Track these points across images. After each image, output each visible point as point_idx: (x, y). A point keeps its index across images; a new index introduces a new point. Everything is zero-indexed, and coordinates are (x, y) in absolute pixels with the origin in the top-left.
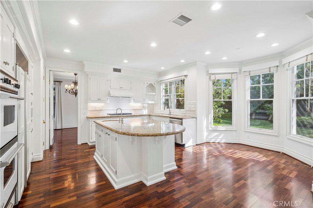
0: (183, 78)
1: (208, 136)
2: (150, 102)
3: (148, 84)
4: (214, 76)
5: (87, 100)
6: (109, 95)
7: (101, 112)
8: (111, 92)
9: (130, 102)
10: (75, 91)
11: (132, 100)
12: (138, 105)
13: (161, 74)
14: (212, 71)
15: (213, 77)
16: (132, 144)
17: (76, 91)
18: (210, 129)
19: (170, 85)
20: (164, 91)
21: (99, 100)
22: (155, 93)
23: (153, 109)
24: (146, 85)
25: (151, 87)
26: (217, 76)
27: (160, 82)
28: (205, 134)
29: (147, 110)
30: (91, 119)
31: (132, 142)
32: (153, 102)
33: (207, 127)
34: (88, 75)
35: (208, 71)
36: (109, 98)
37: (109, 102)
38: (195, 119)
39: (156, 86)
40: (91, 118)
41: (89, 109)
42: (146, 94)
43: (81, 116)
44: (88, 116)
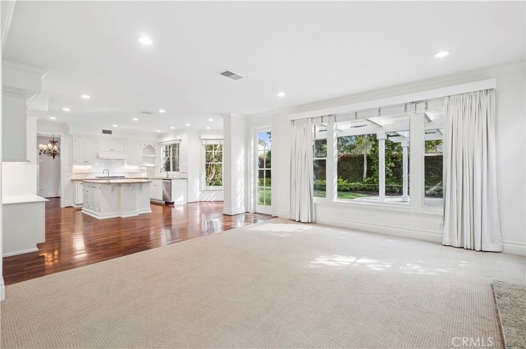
0: (178, 142)
1: (200, 195)
2: (149, 165)
3: (146, 146)
4: (205, 141)
5: (72, 162)
6: (98, 157)
7: (89, 175)
8: (99, 154)
9: (123, 165)
10: (52, 152)
11: (126, 163)
12: (134, 168)
13: (161, 136)
14: (203, 137)
15: (204, 143)
16: (112, 192)
17: (54, 151)
18: (203, 189)
19: (170, 148)
20: (164, 153)
21: (86, 163)
22: (155, 155)
23: (154, 172)
24: (143, 147)
25: (150, 148)
26: (208, 141)
27: (160, 144)
28: (198, 194)
29: (146, 174)
30: (76, 182)
31: (112, 190)
32: (152, 165)
33: (200, 187)
34: (73, 137)
35: (200, 137)
36: (97, 160)
37: (97, 165)
38: (186, 180)
39: (155, 148)
40: (77, 180)
41: (74, 172)
42: (143, 157)
43: (65, 179)
44: (73, 178)
